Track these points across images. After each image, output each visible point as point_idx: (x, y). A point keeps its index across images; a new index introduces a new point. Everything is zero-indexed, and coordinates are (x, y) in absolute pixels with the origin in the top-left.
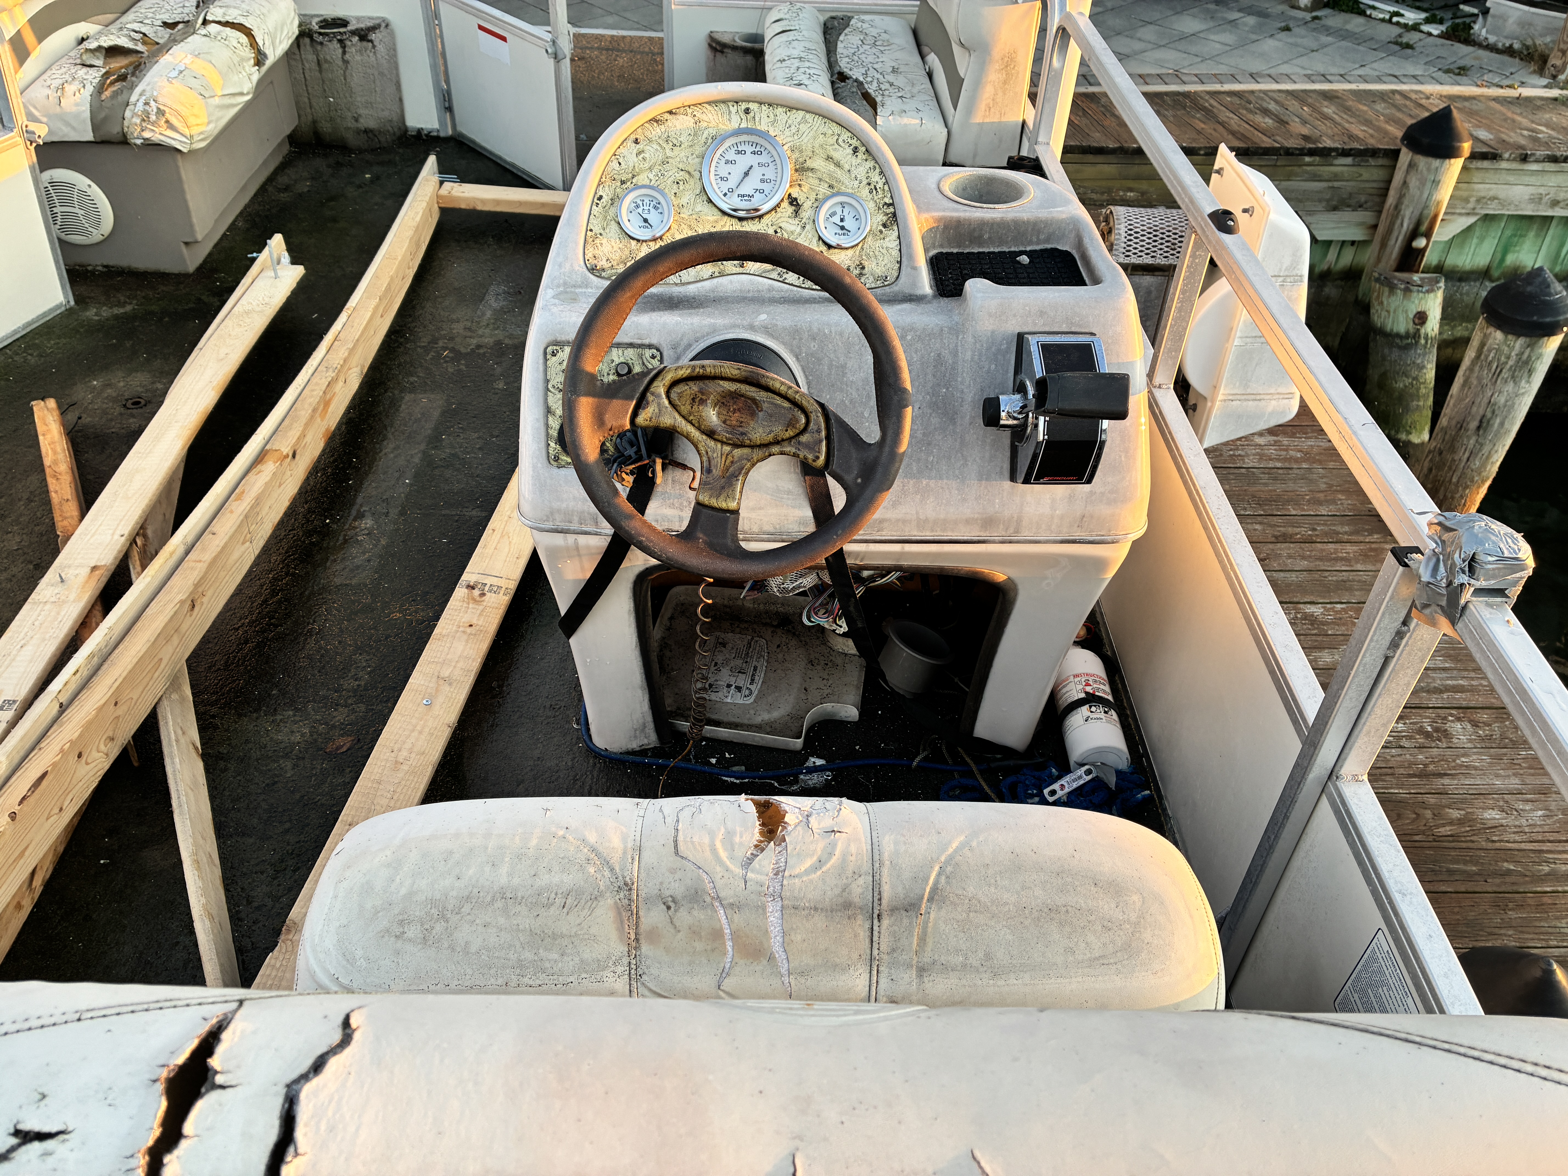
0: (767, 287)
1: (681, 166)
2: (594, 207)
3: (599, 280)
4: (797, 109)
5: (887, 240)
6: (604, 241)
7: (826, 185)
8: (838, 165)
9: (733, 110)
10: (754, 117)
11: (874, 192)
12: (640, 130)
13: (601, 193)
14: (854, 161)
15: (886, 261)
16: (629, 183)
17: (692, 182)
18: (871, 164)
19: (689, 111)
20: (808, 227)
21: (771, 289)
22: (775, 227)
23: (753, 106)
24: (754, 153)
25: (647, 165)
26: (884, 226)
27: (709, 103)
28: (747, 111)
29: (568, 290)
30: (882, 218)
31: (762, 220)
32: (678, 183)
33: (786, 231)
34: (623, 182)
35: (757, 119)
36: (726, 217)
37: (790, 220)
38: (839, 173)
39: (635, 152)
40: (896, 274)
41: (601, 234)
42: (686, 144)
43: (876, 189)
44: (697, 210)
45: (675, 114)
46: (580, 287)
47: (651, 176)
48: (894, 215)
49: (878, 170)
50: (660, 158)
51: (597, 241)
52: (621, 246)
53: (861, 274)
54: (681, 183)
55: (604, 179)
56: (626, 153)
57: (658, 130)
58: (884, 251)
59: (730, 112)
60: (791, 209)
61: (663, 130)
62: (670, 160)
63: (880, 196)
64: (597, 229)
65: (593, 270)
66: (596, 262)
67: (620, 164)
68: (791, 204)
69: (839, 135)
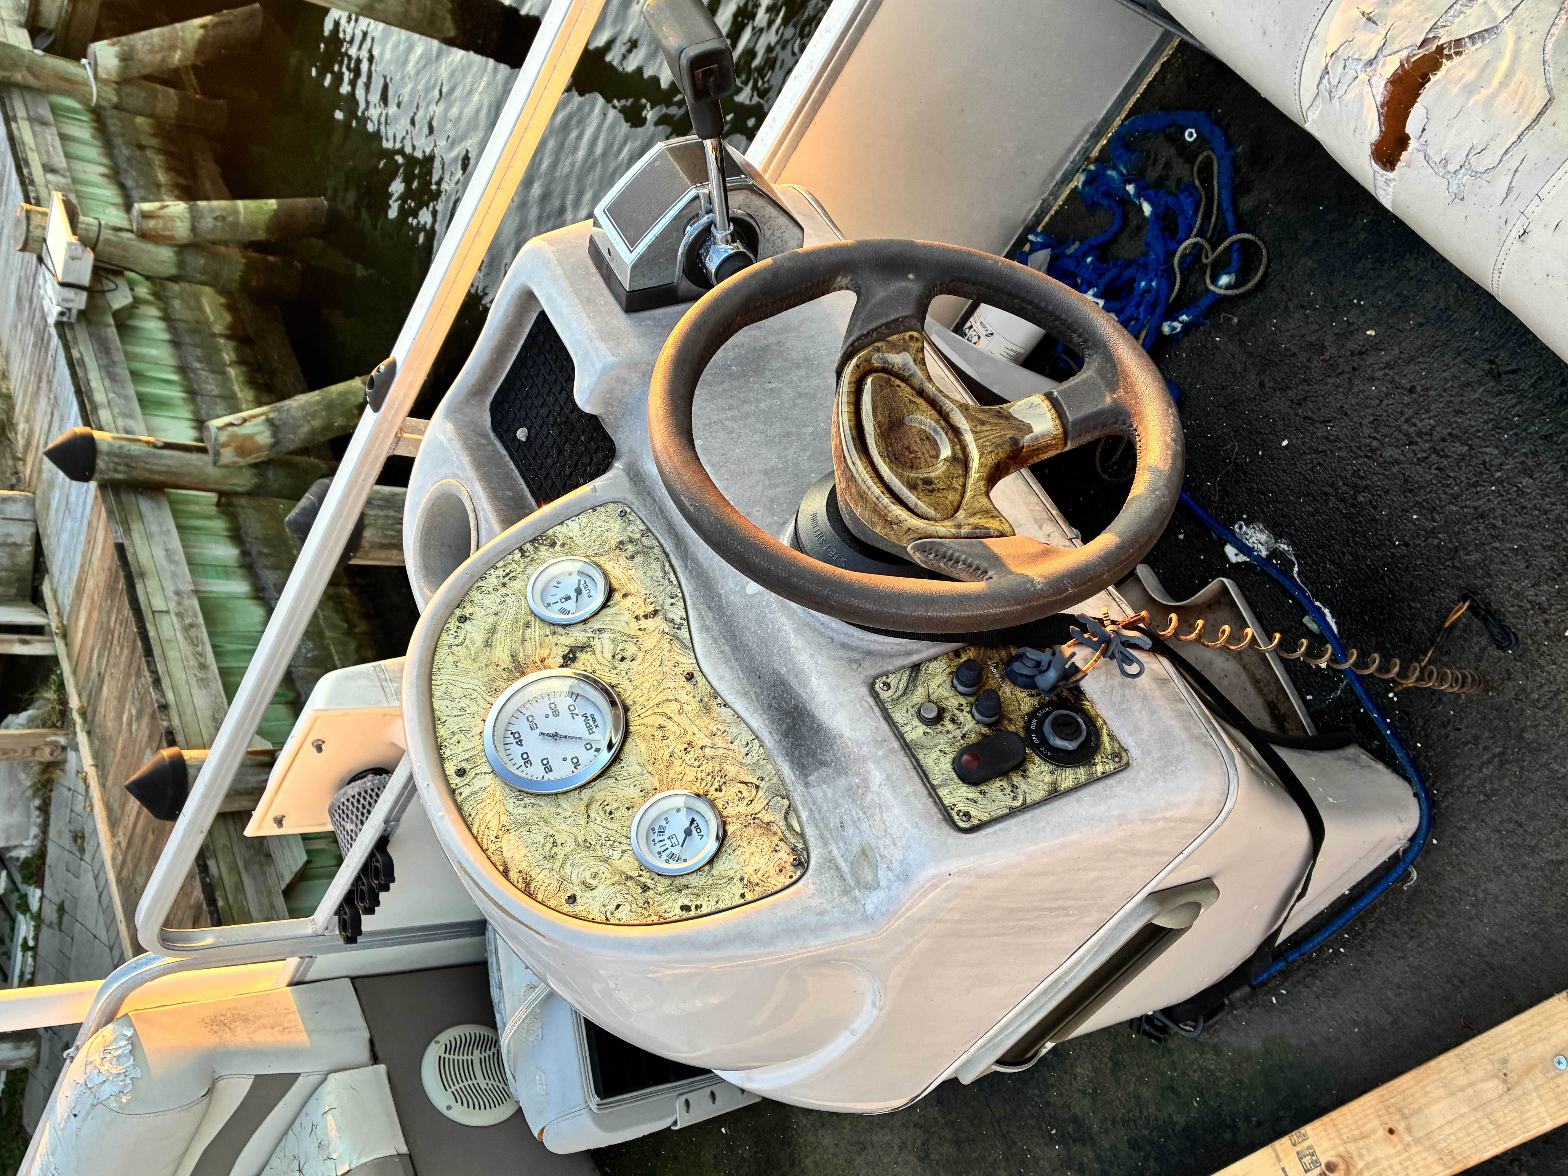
0: (705, 635)
1: (582, 821)
2: (704, 910)
3: (812, 849)
4: (433, 710)
5: (571, 534)
6: (750, 869)
7: (528, 631)
8: (493, 630)
9: (466, 791)
10: (467, 760)
11: (512, 575)
12: (552, 903)
13: (678, 911)
14: (478, 613)
15: (600, 523)
16: (642, 879)
17: (600, 796)
18: (475, 595)
19: (492, 847)
20: (597, 626)
21: (705, 628)
22: (617, 664)
23: (451, 768)
24: (520, 743)
25: (603, 868)
26: (553, 545)
27: (470, 829)
28: (461, 773)
29: (852, 883)
30: (544, 551)
31: (614, 682)
32: (611, 813)
33: (615, 649)
34: (645, 888)
35: (468, 755)
36: (631, 728)
37: (598, 650)
38: (505, 624)
39: (589, 894)
40: (611, 505)
41: (742, 879)
42: (546, 829)
43: (507, 574)
44: (639, 769)
45: (505, 865)
46: (838, 868)
47: (617, 854)
48: (532, 541)
49: (481, 583)
50: (583, 854)
51: (755, 879)
52: (745, 844)
53: (631, 541)
54: (608, 809)
55: (655, 918)
56: (598, 905)
57: (541, 876)
58: (587, 531)
59: (472, 793)
60: (582, 657)
61: (538, 870)
62: (580, 840)
63: (515, 566)
64: (737, 888)
65: (801, 864)
66: (788, 867)
67: (618, 906)
68: (574, 660)
69: (450, 646)
